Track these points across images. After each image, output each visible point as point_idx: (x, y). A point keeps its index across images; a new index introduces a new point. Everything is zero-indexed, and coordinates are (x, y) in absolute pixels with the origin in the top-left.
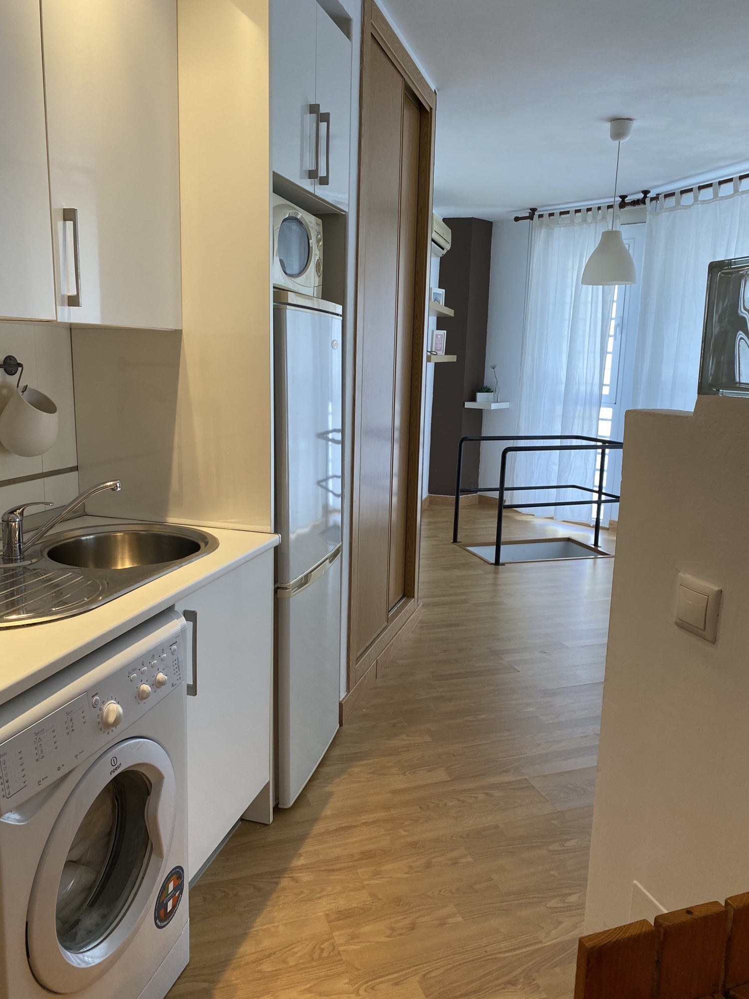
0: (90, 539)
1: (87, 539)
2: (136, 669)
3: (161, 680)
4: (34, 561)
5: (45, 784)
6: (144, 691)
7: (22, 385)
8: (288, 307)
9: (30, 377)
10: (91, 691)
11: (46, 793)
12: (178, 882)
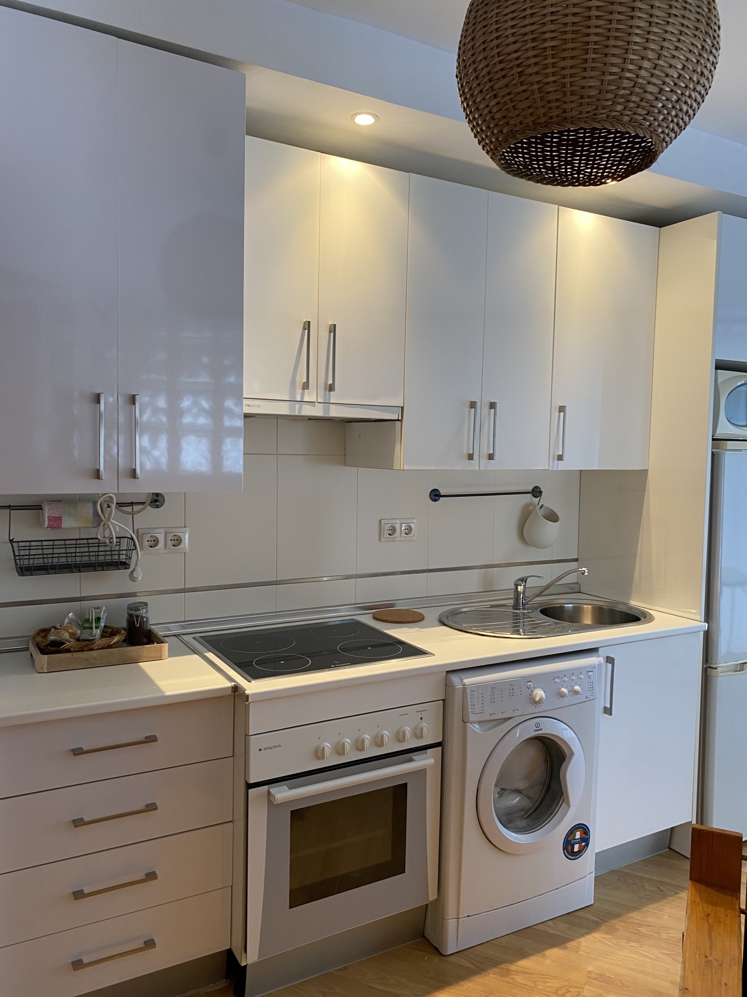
0: (570, 607)
1: (568, 607)
2: (559, 677)
3: (576, 690)
4: (530, 611)
5: (494, 717)
6: (563, 692)
7: (541, 504)
8: (726, 452)
9: (546, 500)
10: (528, 679)
11: (495, 723)
12: (584, 836)
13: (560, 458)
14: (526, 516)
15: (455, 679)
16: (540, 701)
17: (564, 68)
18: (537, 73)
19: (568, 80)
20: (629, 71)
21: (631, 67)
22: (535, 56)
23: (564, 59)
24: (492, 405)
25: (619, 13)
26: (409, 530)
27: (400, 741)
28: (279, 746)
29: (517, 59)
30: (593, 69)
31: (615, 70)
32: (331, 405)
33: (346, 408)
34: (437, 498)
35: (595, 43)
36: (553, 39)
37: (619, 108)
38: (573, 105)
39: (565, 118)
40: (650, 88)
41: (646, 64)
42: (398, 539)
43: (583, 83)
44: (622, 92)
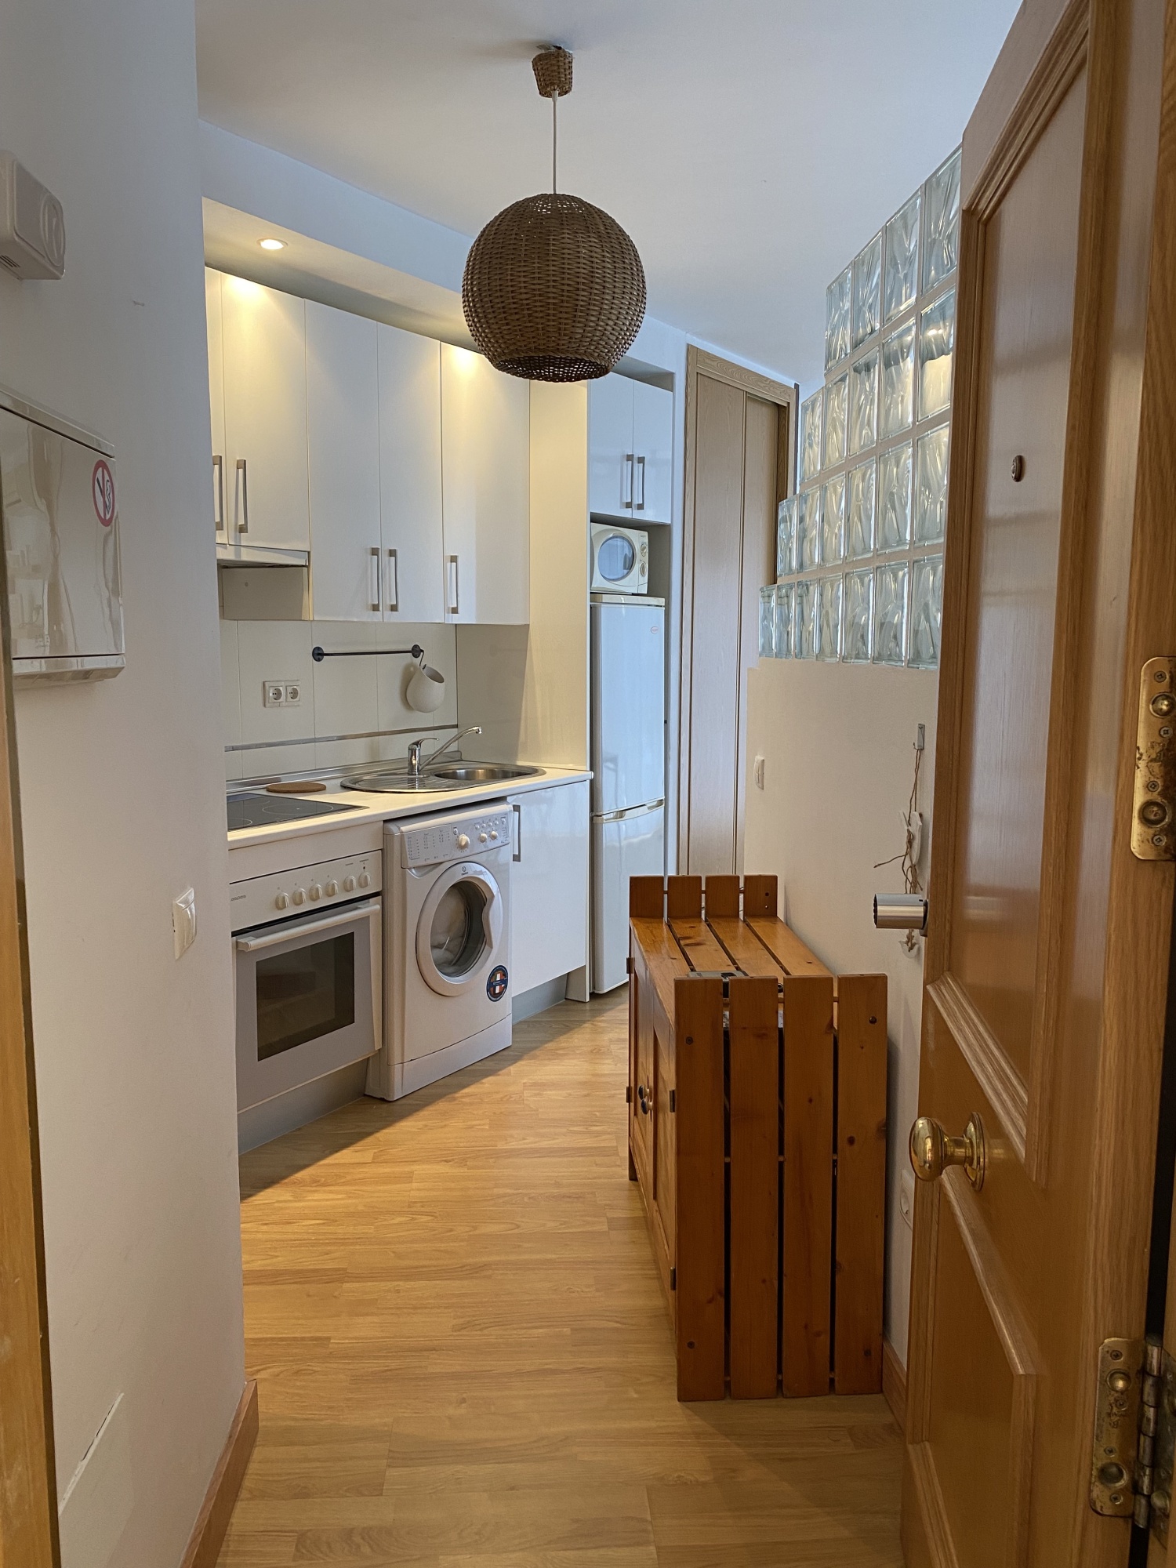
0: (461, 771)
1: (459, 771)
2: (479, 823)
3: (494, 835)
4: (425, 776)
5: (427, 862)
6: (483, 837)
7: (423, 664)
8: (603, 605)
9: (429, 659)
10: (453, 825)
11: (429, 868)
12: (503, 977)
13: (455, 611)
14: (408, 679)
15: (393, 827)
16: (466, 845)
17: (561, 318)
18: (541, 317)
19: (562, 326)
20: (601, 326)
21: (602, 323)
22: (541, 306)
23: (561, 312)
24: (392, 553)
25: (596, 289)
26: (295, 694)
27: (348, 891)
28: (245, 896)
29: (527, 304)
30: (579, 322)
31: (592, 324)
32: (242, 548)
33: (256, 551)
34: (320, 657)
35: (582, 306)
36: (554, 298)
37: (592, 347)
38: (564, 342)
39: (558, 349)
40: (611, 337)
41: (611, 323)
42: (284, 704)
43: (573, 330)
44: (595, 338)
